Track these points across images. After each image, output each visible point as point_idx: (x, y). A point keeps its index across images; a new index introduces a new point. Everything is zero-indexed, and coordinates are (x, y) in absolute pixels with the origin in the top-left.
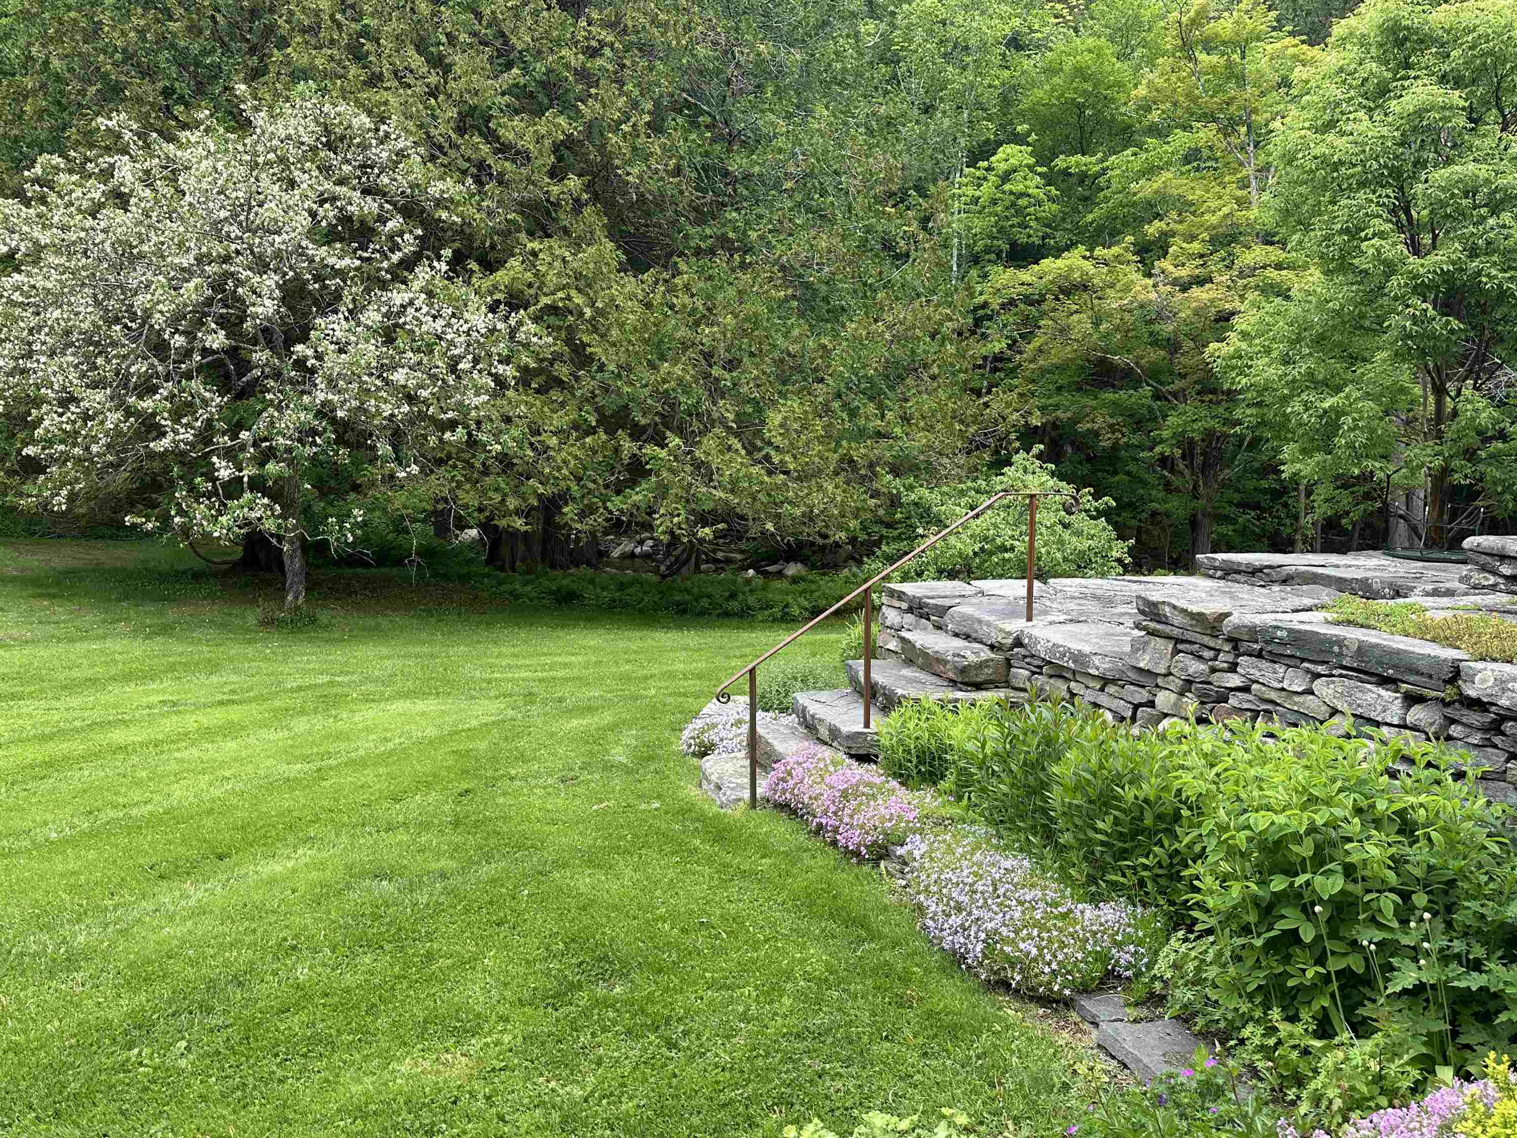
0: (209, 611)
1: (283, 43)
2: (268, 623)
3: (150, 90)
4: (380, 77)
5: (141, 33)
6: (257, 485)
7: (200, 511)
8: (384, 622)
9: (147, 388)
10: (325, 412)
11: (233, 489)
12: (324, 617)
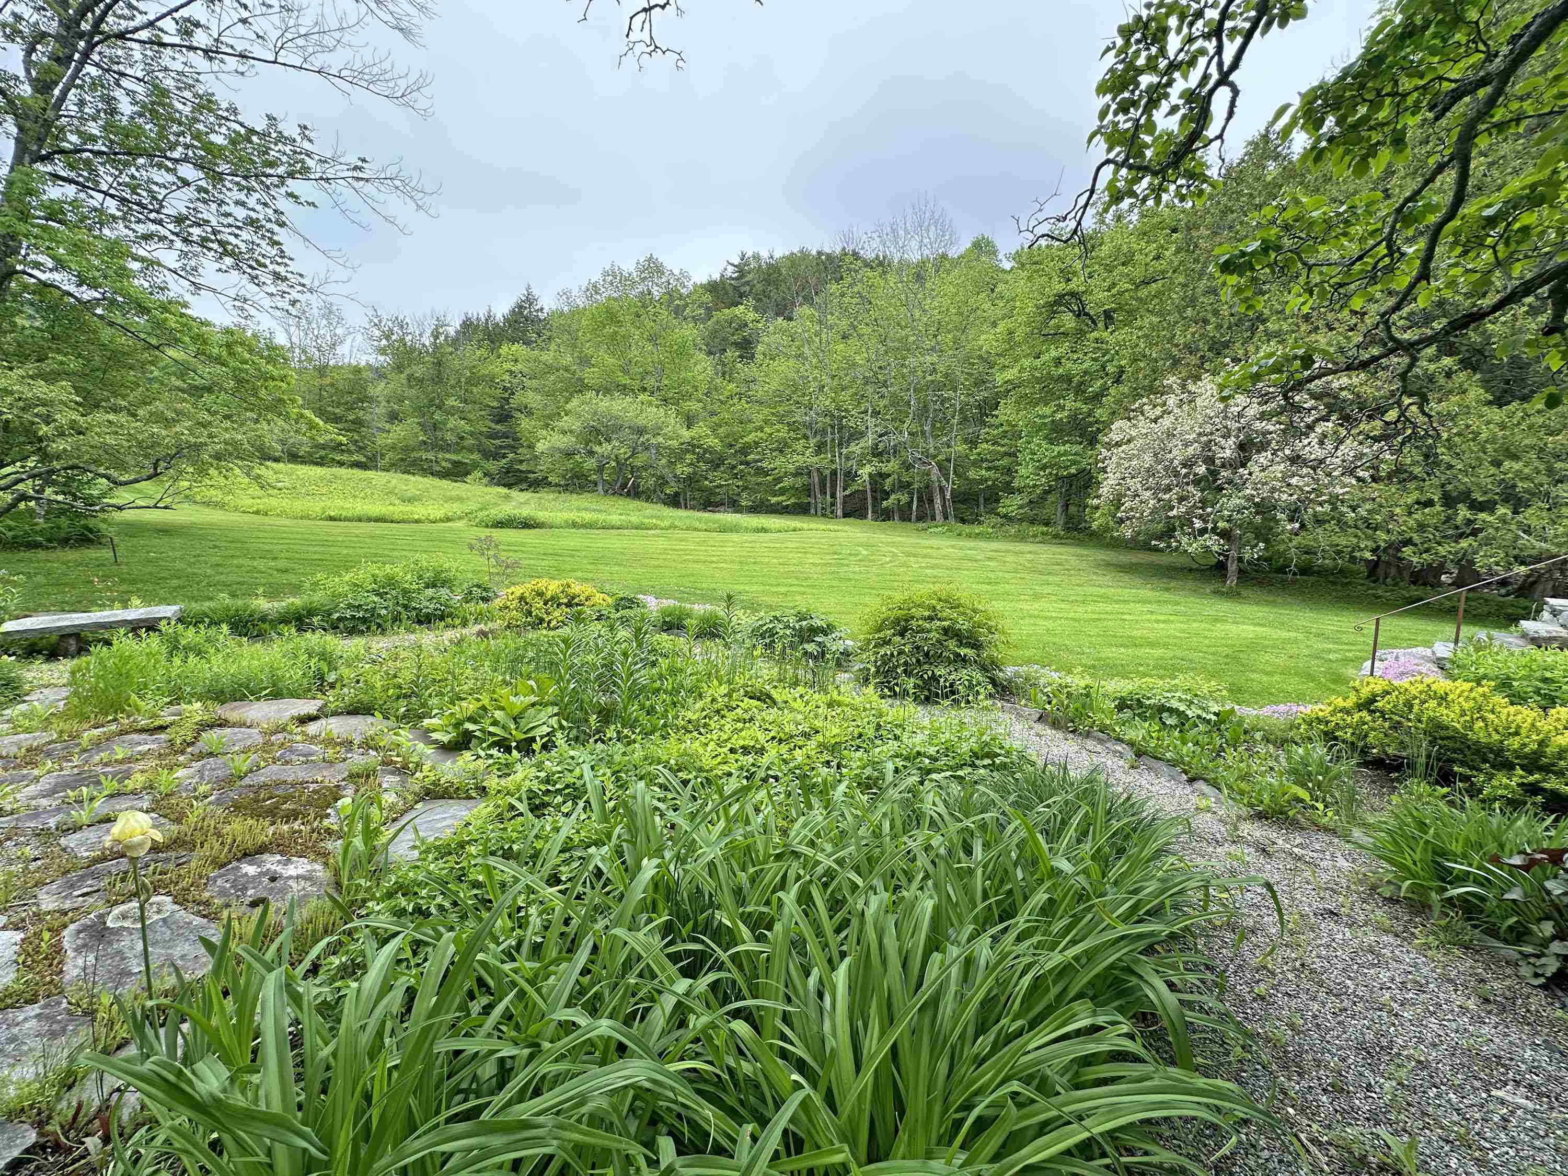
0: (1190, 584)
1: (1264, 321)
2: (1215, 592)
3: (1194, 360)
4: (1317, 328)
5: (1193, 334)
6: (1214, 530)
7: (1185, 540)
8: (1279, 600)
9: (1168, 489)
10: (1250, 498)
11: (1203, 531)
12: (1244, 593)
